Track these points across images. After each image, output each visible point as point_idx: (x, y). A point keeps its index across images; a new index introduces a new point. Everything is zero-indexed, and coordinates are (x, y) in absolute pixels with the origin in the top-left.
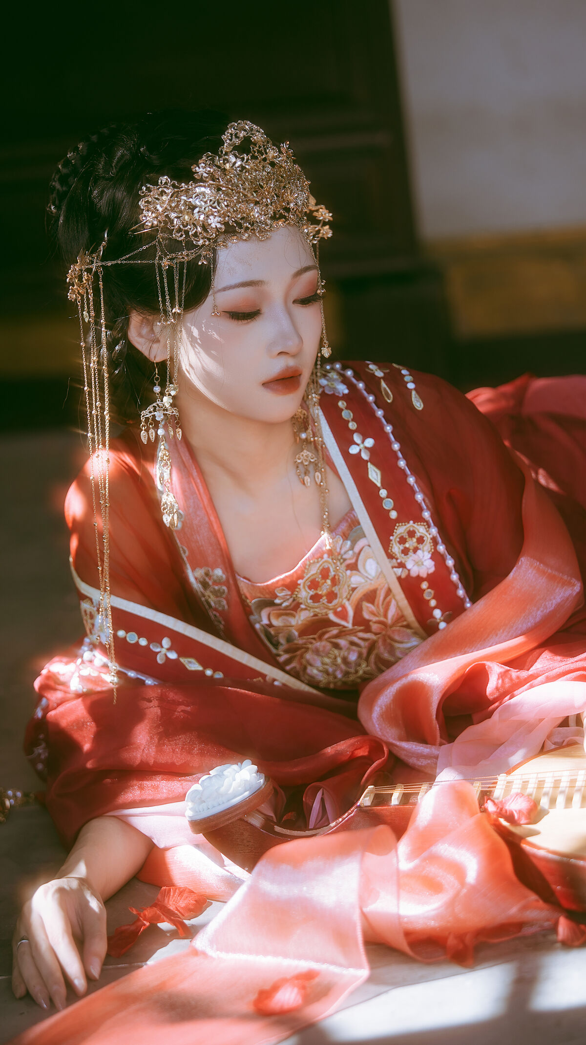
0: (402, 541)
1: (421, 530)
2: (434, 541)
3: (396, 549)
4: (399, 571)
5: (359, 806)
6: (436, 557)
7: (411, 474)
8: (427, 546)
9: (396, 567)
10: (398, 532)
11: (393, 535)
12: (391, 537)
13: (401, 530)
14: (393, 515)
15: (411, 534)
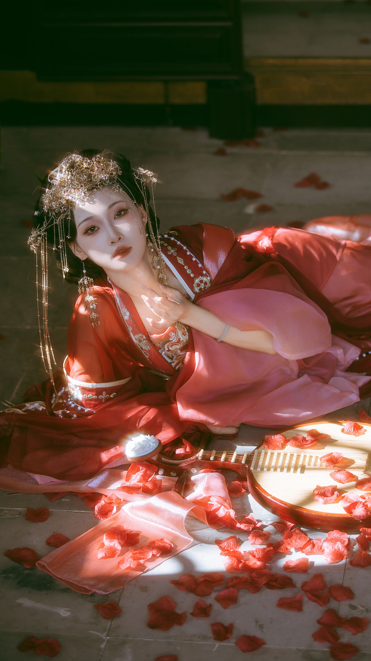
0: (198, 285)
1: (205, 279)
3: (196, 289)
5: (197, 457)
10: (196, 282)
11: (194, 284)
12: (194, 285)
13: (197, 281)
14: (192, 275)
15: (201, 281)
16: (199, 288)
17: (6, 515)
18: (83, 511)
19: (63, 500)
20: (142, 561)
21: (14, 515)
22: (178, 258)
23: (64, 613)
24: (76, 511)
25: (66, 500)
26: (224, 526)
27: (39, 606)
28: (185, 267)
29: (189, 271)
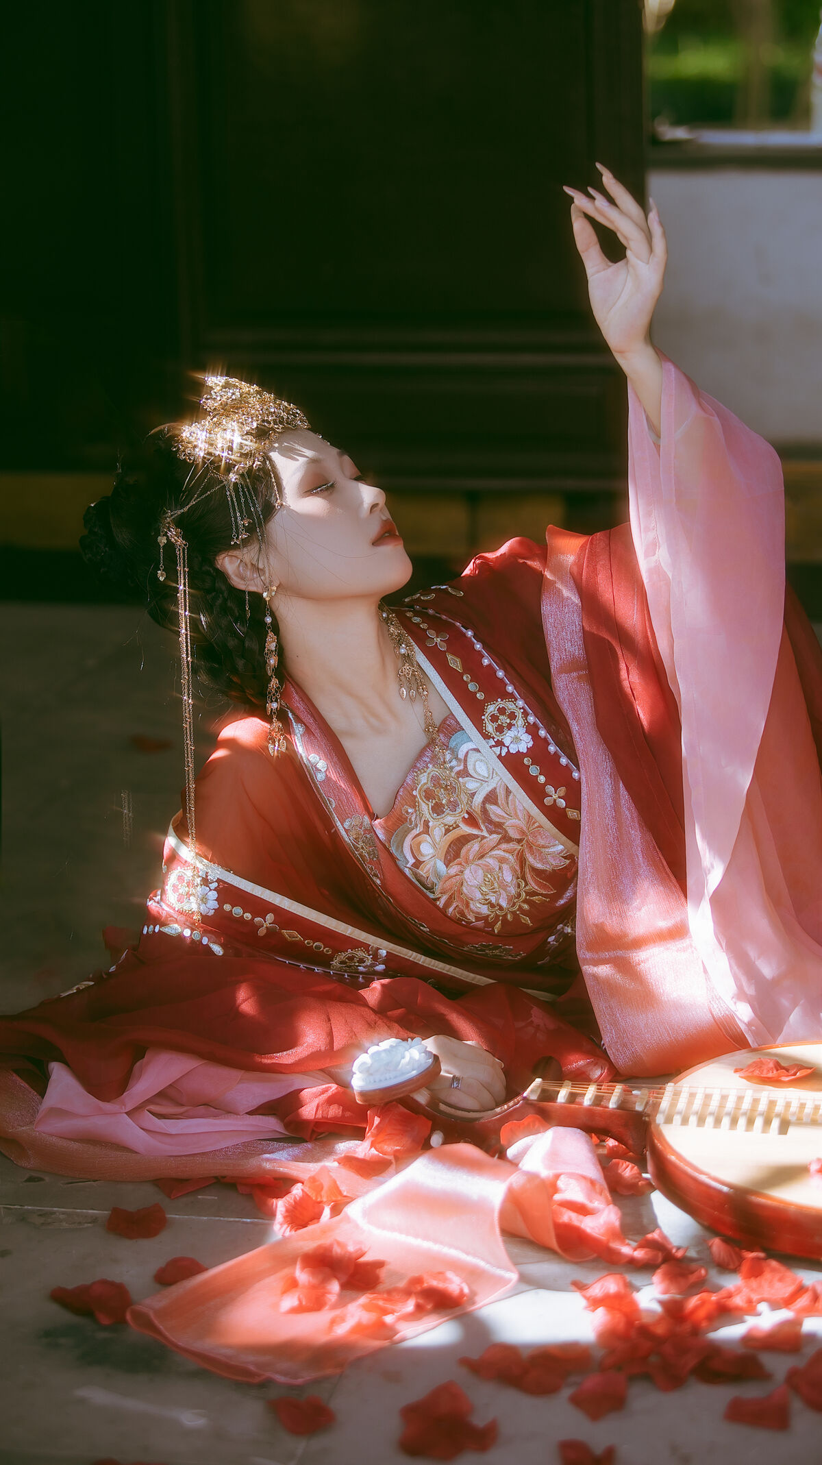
0: (494, 719)
1: (510, 706)
2: (525, 714)
3: (490, 727)
4: (497, 750)
5: (525, 1098)
6: (532, 730)
7: (500, 669)
8: (520, 721)
9: (494, 746)
10: (489, 711)
11: (484, 715)
12: (483, 717)
13: (491, 709)
14: (480, 696)
15: (502, 711)
16: (495, 725)
17: (61, 1222)
18: (249, 1220)
19: (199, 1197)
20: (389, 1319)
21: (80, 1223)
22: (449, 657)
23: (191, 1419)
24: (232, 1219)
25: (209, 1197)
26: (591, 1258)
27: (131, 1404)
28: (465, 678)
29: (472, 687)
